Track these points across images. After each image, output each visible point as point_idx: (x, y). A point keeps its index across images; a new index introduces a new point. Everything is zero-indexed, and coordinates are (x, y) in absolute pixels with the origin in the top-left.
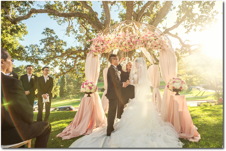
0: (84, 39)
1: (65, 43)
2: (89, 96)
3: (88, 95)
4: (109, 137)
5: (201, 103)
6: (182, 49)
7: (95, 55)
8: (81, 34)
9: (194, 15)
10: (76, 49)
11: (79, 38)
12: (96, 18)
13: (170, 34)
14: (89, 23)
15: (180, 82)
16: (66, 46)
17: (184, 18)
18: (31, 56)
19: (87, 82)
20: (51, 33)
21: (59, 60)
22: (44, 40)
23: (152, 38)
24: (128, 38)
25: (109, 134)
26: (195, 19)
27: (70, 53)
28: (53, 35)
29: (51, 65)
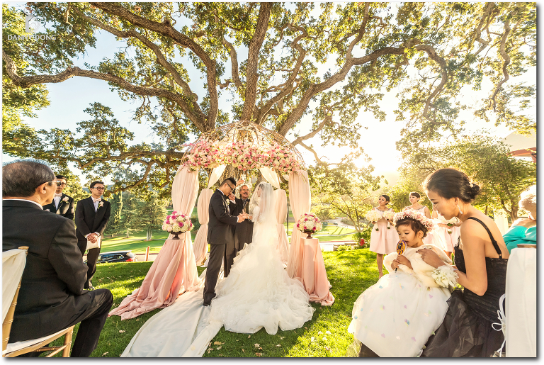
0: (169, 131)
1: (131, 134)
2: (176, 238)
3: (174, 236)
4: (206, 308)
5: (338, 246)
6: (317, 168)
7: (192, 170)
8: (164, 123)
9: (333, 124)
10: (151, 148)
11: (161, 129)
12: (195, 104)
13: (303, 145)
14: (182, 110)
15: (314, 220)
16: (132, 139)
17: (321, 126)
18: (51, 151)
19: (176, 214)
20: (104, 113)
21: (114, 163)
22: (86, 123)
23: (281, 155)
24: (247, 151)
25: (207, 302)
26: (334, 129)
27: (138, 153)
28: (109, 118)
29: (96, 172)
